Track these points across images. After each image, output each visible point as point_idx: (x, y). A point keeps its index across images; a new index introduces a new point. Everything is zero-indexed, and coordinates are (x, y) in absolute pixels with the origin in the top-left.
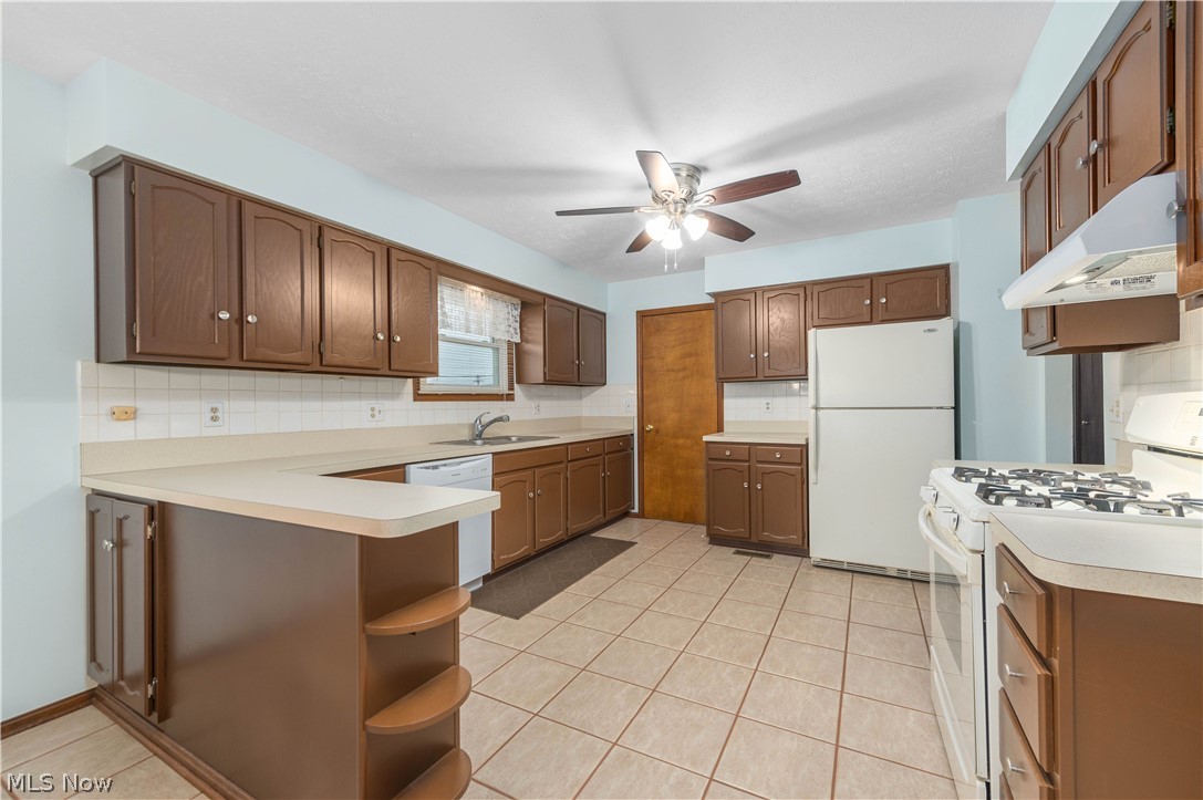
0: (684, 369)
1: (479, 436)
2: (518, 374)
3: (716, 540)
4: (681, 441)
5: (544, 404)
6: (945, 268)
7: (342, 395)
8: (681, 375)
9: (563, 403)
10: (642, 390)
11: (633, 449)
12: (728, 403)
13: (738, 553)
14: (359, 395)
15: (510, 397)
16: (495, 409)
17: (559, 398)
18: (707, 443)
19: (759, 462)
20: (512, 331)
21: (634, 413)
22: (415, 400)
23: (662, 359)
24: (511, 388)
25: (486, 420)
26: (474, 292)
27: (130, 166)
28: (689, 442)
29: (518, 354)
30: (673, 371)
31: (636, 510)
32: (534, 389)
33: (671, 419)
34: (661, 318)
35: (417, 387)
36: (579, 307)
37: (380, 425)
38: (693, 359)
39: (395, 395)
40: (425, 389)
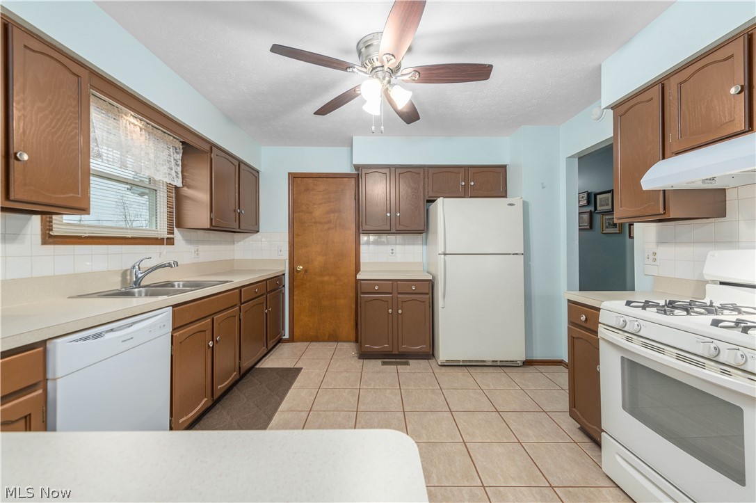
0: (329, 222)
1: (137, 283)
2: (178, 219)
3: (364, 355)
4: (326, 278)
5: (204, 248)
6: (504, 167)
8: (326, 226)
9: (218, 247)
10: (293, 238)
11: (284, 286)
12: (364, 248)
13: (384, 363)
15: (170, 241)
16: (155, 255)
17: (215, 243)
18: (361, 280)
19: (399, 293)
20: (174, 174)
21: (285, 255)
22: (45, 243)
23: (311, 213)
24: (171, 232)
25: (147, 264)
28: (333, 279)
29: (178, 199)
30: (320, 223)
31: (287, 336)
32: (193, 234)
33: (318, 261)
34: (310, 181)
35: (48, 226)
36: (240, 162)
38: (336, 215)
40: (58, 230)
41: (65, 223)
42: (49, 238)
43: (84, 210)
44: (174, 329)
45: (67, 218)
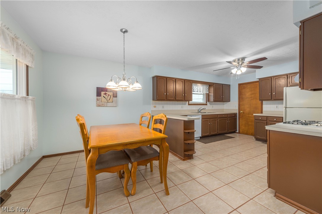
0: (251, 97)
1: (200, 112)
2: (208, 99)
3: (257, 139)
4: (250, 115)
5: (214, 106)
7: (178, 104)
8: (250, 99)
9: (218, 106)
10: (240, 103)
11: (237, 117)
12: (264, 106)
14: (180, 104)
15: (206, 104)
16: (203, 107)
18: (255, 116)
19: (269, 121)
20: (207, 91)
21: (237, 108)
22: (188, 105)
23: (245, 95)
24: (206, 102)
25: (201, 109)
26: (199, 85)
27: (157, 77)
28: (252, 116)
29: (208, 96)
30: (248, 98)
31: (238, 132)
32: (212, 103)
33: (247, 110)
34: (245, 85)
35: (189, 103)
36: (222, 84)
37: (183, 109)
38: (254, 95)
39: (185, 104)
40: (190, 103)
41: (190, 102)
42: (189, 104)
43: (192, 100)
44: (202, 119)
45: (191, 101)
